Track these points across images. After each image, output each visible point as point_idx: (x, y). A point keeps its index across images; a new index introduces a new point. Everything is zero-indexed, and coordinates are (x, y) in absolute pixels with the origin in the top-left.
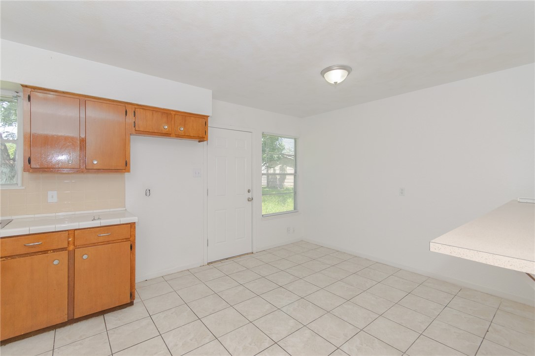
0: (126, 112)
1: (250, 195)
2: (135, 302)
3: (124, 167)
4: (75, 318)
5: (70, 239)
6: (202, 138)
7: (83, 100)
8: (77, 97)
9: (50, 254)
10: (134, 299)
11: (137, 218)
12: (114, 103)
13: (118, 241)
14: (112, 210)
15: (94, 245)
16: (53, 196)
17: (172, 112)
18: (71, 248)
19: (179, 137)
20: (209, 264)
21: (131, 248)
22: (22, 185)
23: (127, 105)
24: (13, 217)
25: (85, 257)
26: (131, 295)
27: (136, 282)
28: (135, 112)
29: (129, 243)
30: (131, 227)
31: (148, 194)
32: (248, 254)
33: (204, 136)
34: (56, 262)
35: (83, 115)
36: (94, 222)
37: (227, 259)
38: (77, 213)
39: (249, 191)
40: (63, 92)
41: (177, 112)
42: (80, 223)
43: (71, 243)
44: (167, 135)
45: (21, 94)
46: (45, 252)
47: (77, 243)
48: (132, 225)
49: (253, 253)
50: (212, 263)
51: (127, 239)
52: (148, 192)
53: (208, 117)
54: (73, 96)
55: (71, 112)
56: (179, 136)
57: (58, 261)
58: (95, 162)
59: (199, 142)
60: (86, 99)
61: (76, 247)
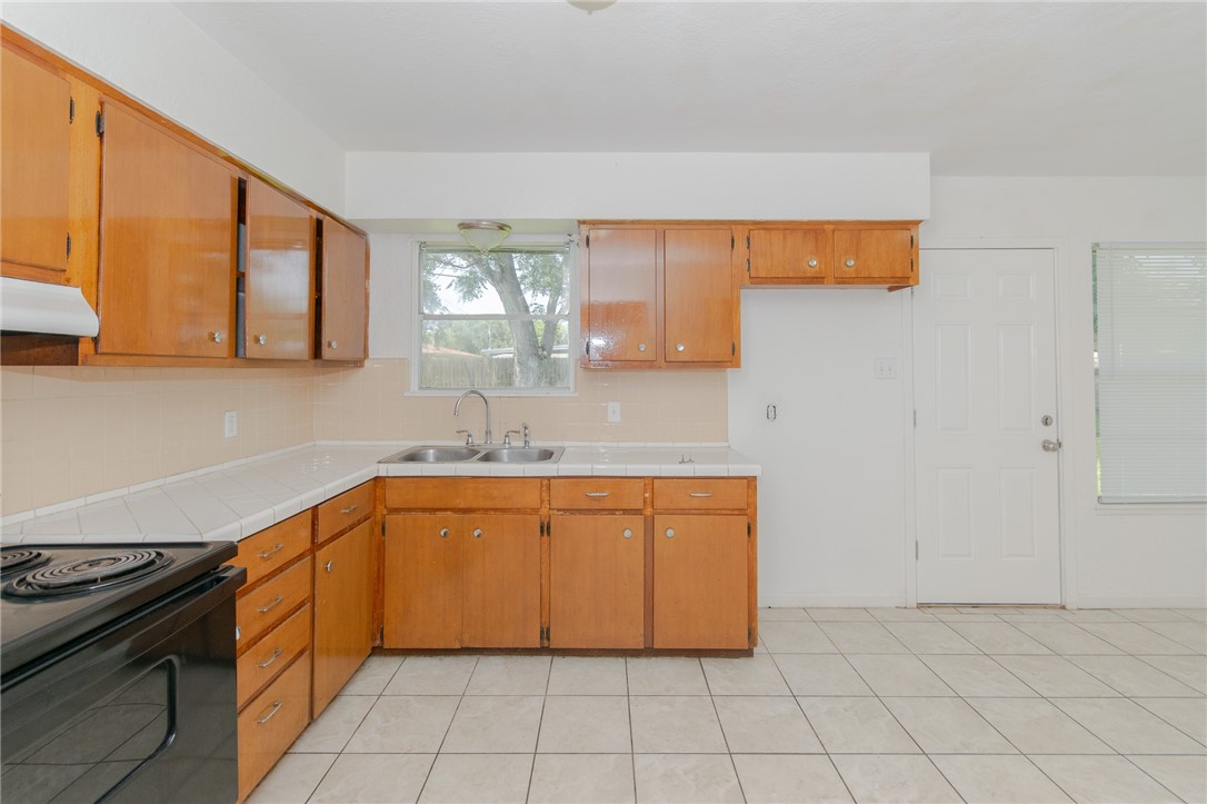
0: (733, 241)
1: (1050, 434)
2: (755, 650)
3: (729, 357)
4: (655, 647)
5: (647, 495)
6: (901, 278)
7: (661, 231)
8: (652, 226)
9: (619, 517)
10: (755, 645)
11: (759, 467)
12: (713, 227)
13: (724, 512)
14: (704, 444)
15: (684, 512)
16: (614, 412)
17: (826, 227)
18: (649, 511)
19: (845, 283)
20: (921, 606)
21: (749, 532)
22: (576, 390)
23: (733, 227)
24: (566, 444)
25: (670, 533)
26: (750, 634)
27: (759, 605)
28: (748, 239)
29: (744, 520)
30: (748, 487)
31: (771, 414)
32: (1045, 606)
33: (910, 274)
34: (627, 533)
35: (660, 261)
36: (683, 466)
37: (975, 606)
38: (649, 444)
39: (1046, 422)
40: (633, 222)
41: (839, 225)
42: (663, 467)
43: (648, 501)
44: (816, 280)
45: (575, 237)
46: (612, 511)
47: (658, 504)
48: (751, 481)
49: (1064, 608)
50: (929, 606)
51: (741, 512)
52: (772, 412)
53: (917, 223)
54: (644, 226)
55: (640, 258)
56: (843, 281)
57: (631, 531)
58: (681, 348)
59: (891, 289)
60: (666, 227)
61: (656, 512)
